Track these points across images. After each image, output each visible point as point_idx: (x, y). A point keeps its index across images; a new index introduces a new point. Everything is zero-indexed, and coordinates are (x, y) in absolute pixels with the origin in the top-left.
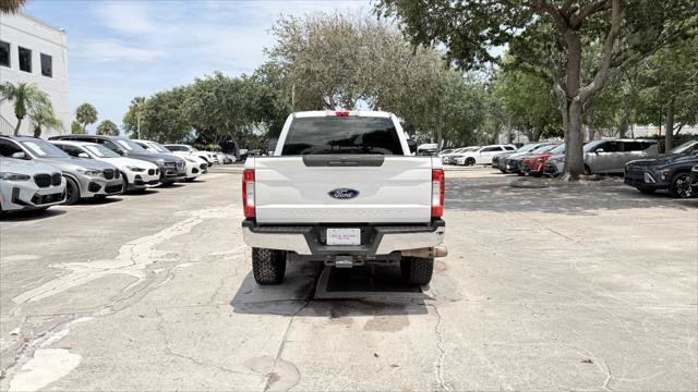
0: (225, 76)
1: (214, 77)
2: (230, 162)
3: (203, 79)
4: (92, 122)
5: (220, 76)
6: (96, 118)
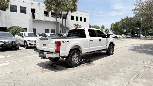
0: (129, 17)
1: (126, 17)
2: (128, 37)
3: (123, 18)
4: (104, 29)
5: (127, 17)
6: (104, 28)
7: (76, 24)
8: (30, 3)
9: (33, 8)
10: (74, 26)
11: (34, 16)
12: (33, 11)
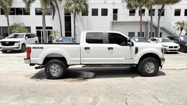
7: (181, 22)
8: (112, 3)
9: (115, 8)
10: (176, 25)
11: (115, 18)
12: (115, 11)
